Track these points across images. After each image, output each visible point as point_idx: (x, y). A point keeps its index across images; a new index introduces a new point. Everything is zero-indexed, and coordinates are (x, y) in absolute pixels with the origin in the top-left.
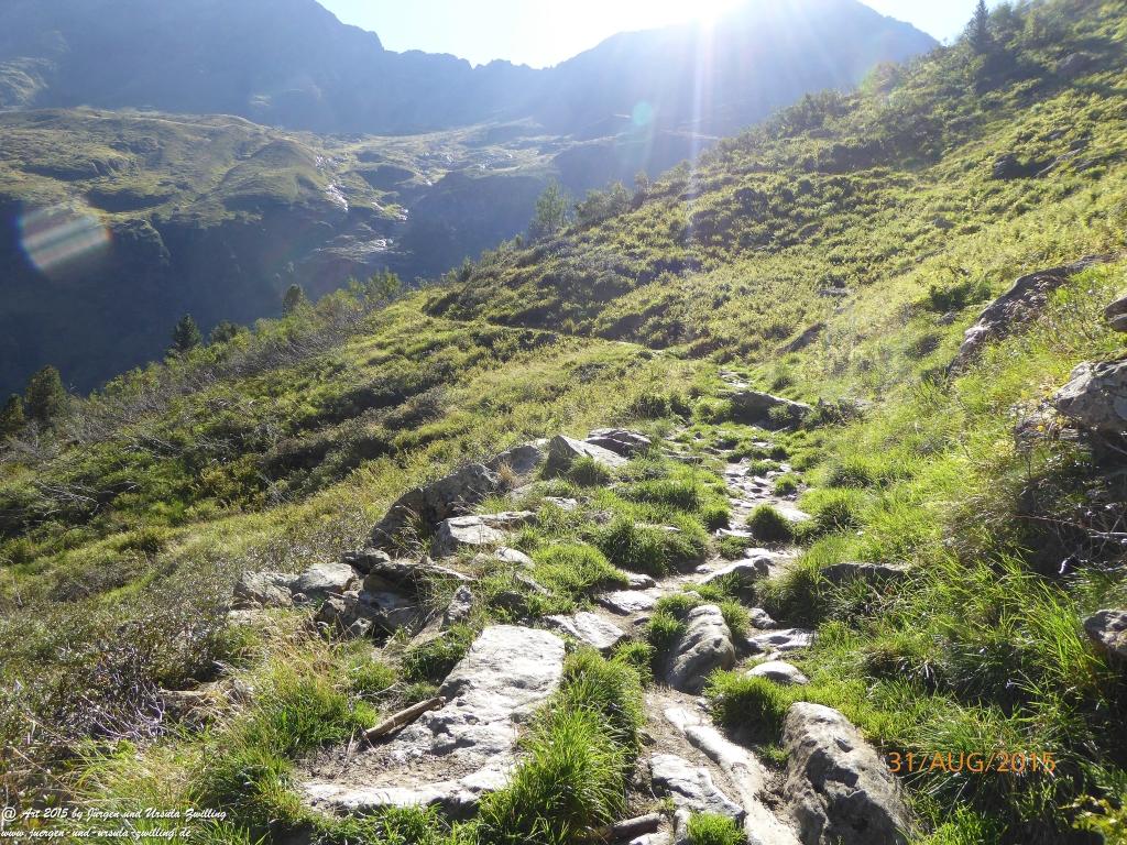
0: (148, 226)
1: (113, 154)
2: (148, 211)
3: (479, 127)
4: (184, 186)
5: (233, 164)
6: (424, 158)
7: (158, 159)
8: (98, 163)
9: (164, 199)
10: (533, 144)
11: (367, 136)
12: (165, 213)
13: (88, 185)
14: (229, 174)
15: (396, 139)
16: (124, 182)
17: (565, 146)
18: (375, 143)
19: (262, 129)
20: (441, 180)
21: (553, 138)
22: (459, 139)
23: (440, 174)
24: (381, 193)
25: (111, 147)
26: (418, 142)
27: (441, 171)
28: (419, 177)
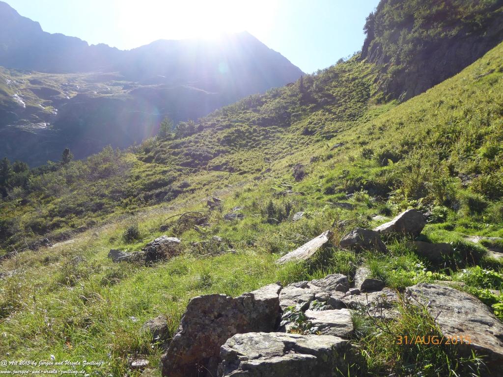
3: (93, 73)
6: (65, 85)
10: (120, 84)
11: (34, 72)
15: (49, 75)
17: (135, 87)
18: (39, 76)
20: (75, 97)
21: (129, 83)
22: (82, 78)
23: (74, 94)
24: (43, 101)
26: (62, 77)
27: (74, 92)
28: (63, 94)
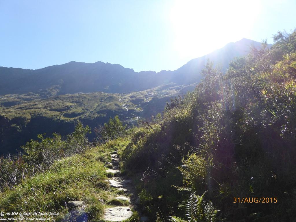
0: (78, 120)
1: (71, 104)
2: (79, 117)
3: (160, 86)
4: (87, 110)
5: (99, 103)
6: (146, 95)
7: (82, 104)
8: (67, 107)
9: (82, 113)
10: (174, 88)
11: (132, 92)
12: (82, 117)
13: (65, 112)
14: (99, 105)
15: (139, 92)
16: (73, 110)
17: (183, 87)
18: (134, 94)
19: (106, 94)
20: (151, 100)
21: (179, 86)
22: (155, 90)
23: (151, 99)
24: (136, 105)
25: (71, 103)
26: (145, 92)
27: (151, 98)
28: (145, 100)
